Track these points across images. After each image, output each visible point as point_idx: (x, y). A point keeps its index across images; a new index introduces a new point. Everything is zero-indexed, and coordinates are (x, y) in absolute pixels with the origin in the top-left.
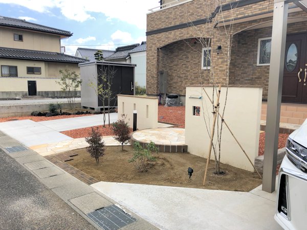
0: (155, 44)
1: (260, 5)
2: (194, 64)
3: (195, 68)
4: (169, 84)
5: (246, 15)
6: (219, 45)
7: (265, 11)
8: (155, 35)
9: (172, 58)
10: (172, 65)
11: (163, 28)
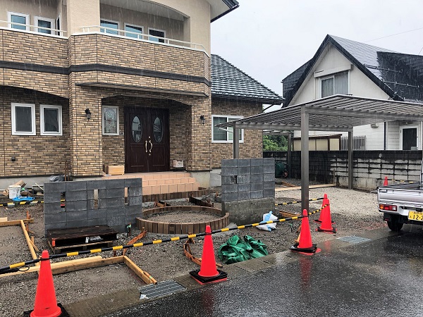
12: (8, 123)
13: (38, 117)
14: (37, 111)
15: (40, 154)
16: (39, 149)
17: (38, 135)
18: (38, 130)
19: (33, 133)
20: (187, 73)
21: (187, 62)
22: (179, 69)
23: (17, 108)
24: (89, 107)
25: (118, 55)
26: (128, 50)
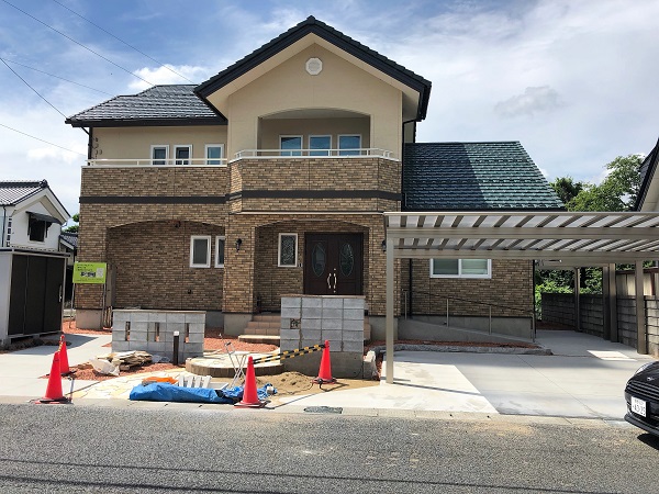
0: (103, 220)
2: (175, 258)
3: (176, 264)
6: (237, 239)
8: (103, 206)
9: (128, 244)
10: (127, 256)
11: (122, 196)
12: (187, 255)
13: (213, 248)
14: (213, 243)
15: (213, 287)
16: (213, 282)
17: (212, 267)
18: (213, 262)
19: (208, 266)
20: (352, 188)
21: (353, 175)
22: (340, 185)
23: (196, 241)
24: (242, 236)
25: (266, 177)
26: (276, 171)
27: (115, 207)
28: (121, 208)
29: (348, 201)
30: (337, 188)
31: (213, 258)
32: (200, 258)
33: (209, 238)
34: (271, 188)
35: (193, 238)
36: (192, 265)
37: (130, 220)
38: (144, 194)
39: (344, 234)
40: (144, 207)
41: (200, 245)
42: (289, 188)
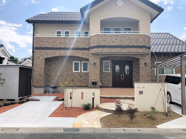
0: (43, 55)
1: (117, 49)
2: (67, 69)
3: (68, 71)
4: (47, 80)
5: (111, 52)
6: (94, 62)
7: (119, 52)
8: (43, 51)
9: (50, 64)
10: (50, 68)
11: (50, 47)
12: (72, 68)
13: (81, 66)
14: (81, 64)
15: (81, 79)
16: (81, 77)
17: (81, 72)
18: (81, 70)
19: (79, 71)
20: (136, 45)
21: (136, 40)
22: (132, 43)
23: (75, 63)
24: (95, 61)
25: (106, 41)
26: (109, 39)
27: (48, 51)
28: (50, 51)
29: (135, 49)
30: (131, 45)
31: (81, 69)
32: (76, 69)
33: (79, 62)
34: (107, 45)
35: (74, 62)
36: (74, 71)
37: (53, 55)
38: (58, 46)
39: (126, 61)
40: (58, 51)
41: (77, 65)
42: (114, 45)
